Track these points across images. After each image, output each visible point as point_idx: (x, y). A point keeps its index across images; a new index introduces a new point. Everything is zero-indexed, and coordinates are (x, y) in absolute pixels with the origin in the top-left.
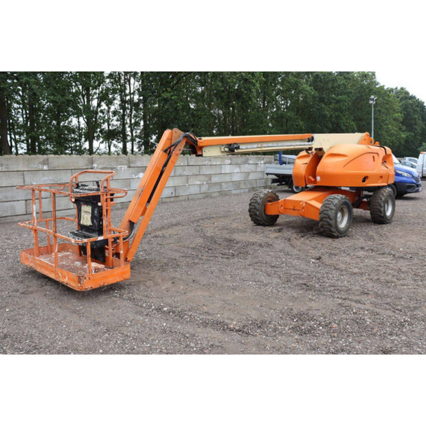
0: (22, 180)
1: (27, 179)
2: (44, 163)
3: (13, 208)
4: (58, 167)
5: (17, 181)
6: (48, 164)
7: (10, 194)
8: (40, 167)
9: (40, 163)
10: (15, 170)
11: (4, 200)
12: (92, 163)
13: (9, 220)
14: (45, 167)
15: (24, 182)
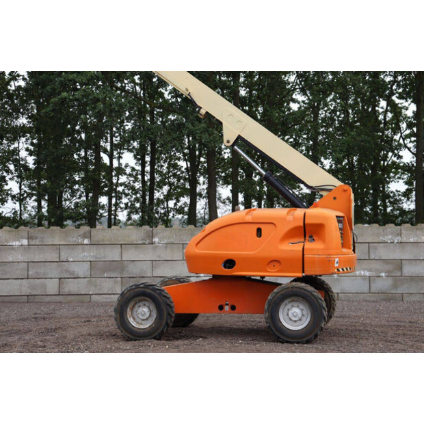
0: (57, 255)
1: (62, 254)
2: (84, 237)
3: (44, 286)
4: (103, 240)
5: (51, 256)
6: (90, 237)
7: (41, 270)
8: (80, 240)
9: (79, 236)
10: (50, 243)
11: (35, 276)
12: (152, 237)
13: (38, 299)
14: (86, 241)
15: (60, 257)
